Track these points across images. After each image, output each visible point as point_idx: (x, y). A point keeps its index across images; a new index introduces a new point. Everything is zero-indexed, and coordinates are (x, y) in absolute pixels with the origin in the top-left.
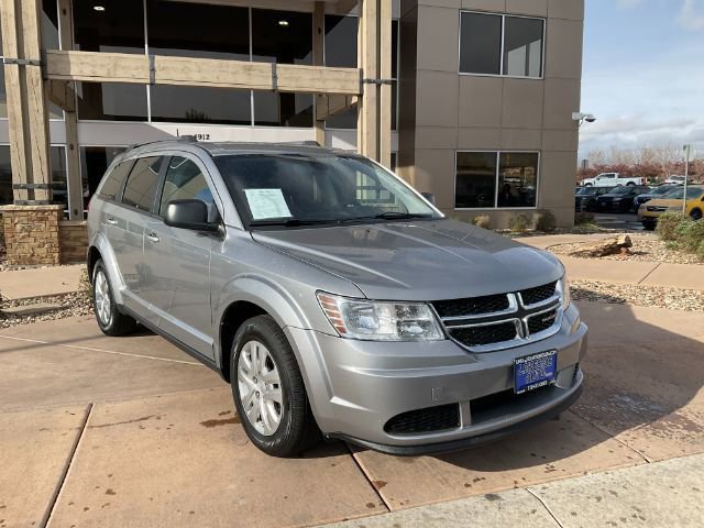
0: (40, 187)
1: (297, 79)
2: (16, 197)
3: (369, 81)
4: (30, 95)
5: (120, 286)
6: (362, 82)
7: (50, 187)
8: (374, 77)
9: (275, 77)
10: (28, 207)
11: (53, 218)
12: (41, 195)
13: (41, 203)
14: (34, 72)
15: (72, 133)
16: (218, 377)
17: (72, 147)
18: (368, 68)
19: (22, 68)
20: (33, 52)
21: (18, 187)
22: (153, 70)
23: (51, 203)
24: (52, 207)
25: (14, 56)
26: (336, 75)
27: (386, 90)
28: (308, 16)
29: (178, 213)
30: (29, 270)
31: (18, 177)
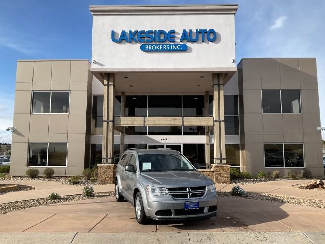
0: (109, 158)
1: (191, 122)
2: (102, 162)
3: (216, 121)
4: (109, 130)
5: (121, 187)
6: (214, 121)
7: (112, 158)
8: (218, 120)
9: (183, 122)
10: (105, 165)
11: (112, 168)
12: (109, 161)
13: (109, 163)
14: (111, 124)
15: (123, 139)
16: (133, 206)
17: (122, 144)
18: (216, 117)
19: (108, 123)
20: (111, 119)
21: (103, 158)
22: (145, 121)
23: (112, 163)
24: (112, 165)
25: (106, 120)
26: (205, 120)
27: (223, 124)
28: (203, 97)
29: (128, 168)
30: (104, 185)
31: (104, 155)
